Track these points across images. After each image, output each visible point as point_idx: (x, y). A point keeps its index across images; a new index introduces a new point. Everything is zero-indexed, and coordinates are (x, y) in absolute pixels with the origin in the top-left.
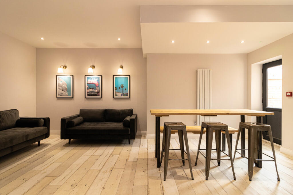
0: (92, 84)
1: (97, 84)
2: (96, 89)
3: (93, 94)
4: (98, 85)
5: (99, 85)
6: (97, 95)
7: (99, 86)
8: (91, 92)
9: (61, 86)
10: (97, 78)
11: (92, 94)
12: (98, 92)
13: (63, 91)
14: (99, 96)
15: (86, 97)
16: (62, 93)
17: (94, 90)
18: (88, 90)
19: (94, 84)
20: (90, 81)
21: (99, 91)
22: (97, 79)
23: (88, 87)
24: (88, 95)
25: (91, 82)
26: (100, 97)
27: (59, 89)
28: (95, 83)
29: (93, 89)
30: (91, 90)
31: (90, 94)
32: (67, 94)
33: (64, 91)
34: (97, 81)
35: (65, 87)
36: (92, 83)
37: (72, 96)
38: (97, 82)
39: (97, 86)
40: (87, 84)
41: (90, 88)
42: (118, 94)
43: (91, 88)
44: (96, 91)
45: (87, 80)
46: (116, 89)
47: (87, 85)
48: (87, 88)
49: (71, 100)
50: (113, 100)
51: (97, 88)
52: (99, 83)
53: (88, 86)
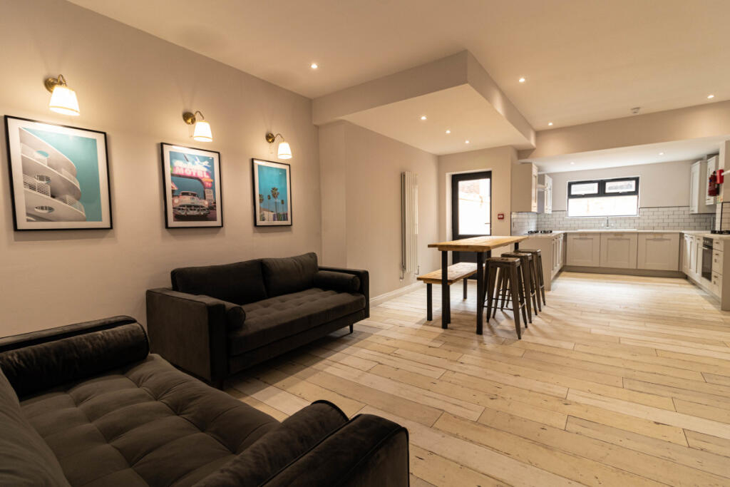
0: (191, 177)
1: (206, 178)
2: (205, 199)
3: (195, 213)
4: (210, 185)
5: (213, 183)
6: (209, 216)
7: (213, 187)
8: (189, 206)
9: (45, 174)
10: (205, 159)
11: (191, 213)
12: (212, 208)
13: (53, 196)
14: (215, 219)
15: (170, 225)
16: (51, 209)
17: (197, 201)
18: (176, 201)
19: (199, 179)
20: (182, 167)
21: (215, 203)
22: (206, 163)
23: (176, 189)
24: (178, 217)
25: (184, 169)
26: (218, 223)
27: (32, 187)
28: (200, 175)
29: (194, 195)
30: (187, 200)
31: (183, 214)
32: (84, 214)
33: (65, 201)
34: (206, 169)
35: (64, 181)
36: (189, 174)
37: (105, 223)
38: (207, 173)
39: (209, 188)
40: (172, 175)
41: (184, 194)
42: (266, 214)
43: (187, 194)
44: (206, 203)
45: (171, 163)
46: (261, 201)
47: (172, 181)
48: (173, 191)
49: (103, 237)
50: (254, 232)
51: (209, 194)
52: (212, 176)
53: (177, 186)
